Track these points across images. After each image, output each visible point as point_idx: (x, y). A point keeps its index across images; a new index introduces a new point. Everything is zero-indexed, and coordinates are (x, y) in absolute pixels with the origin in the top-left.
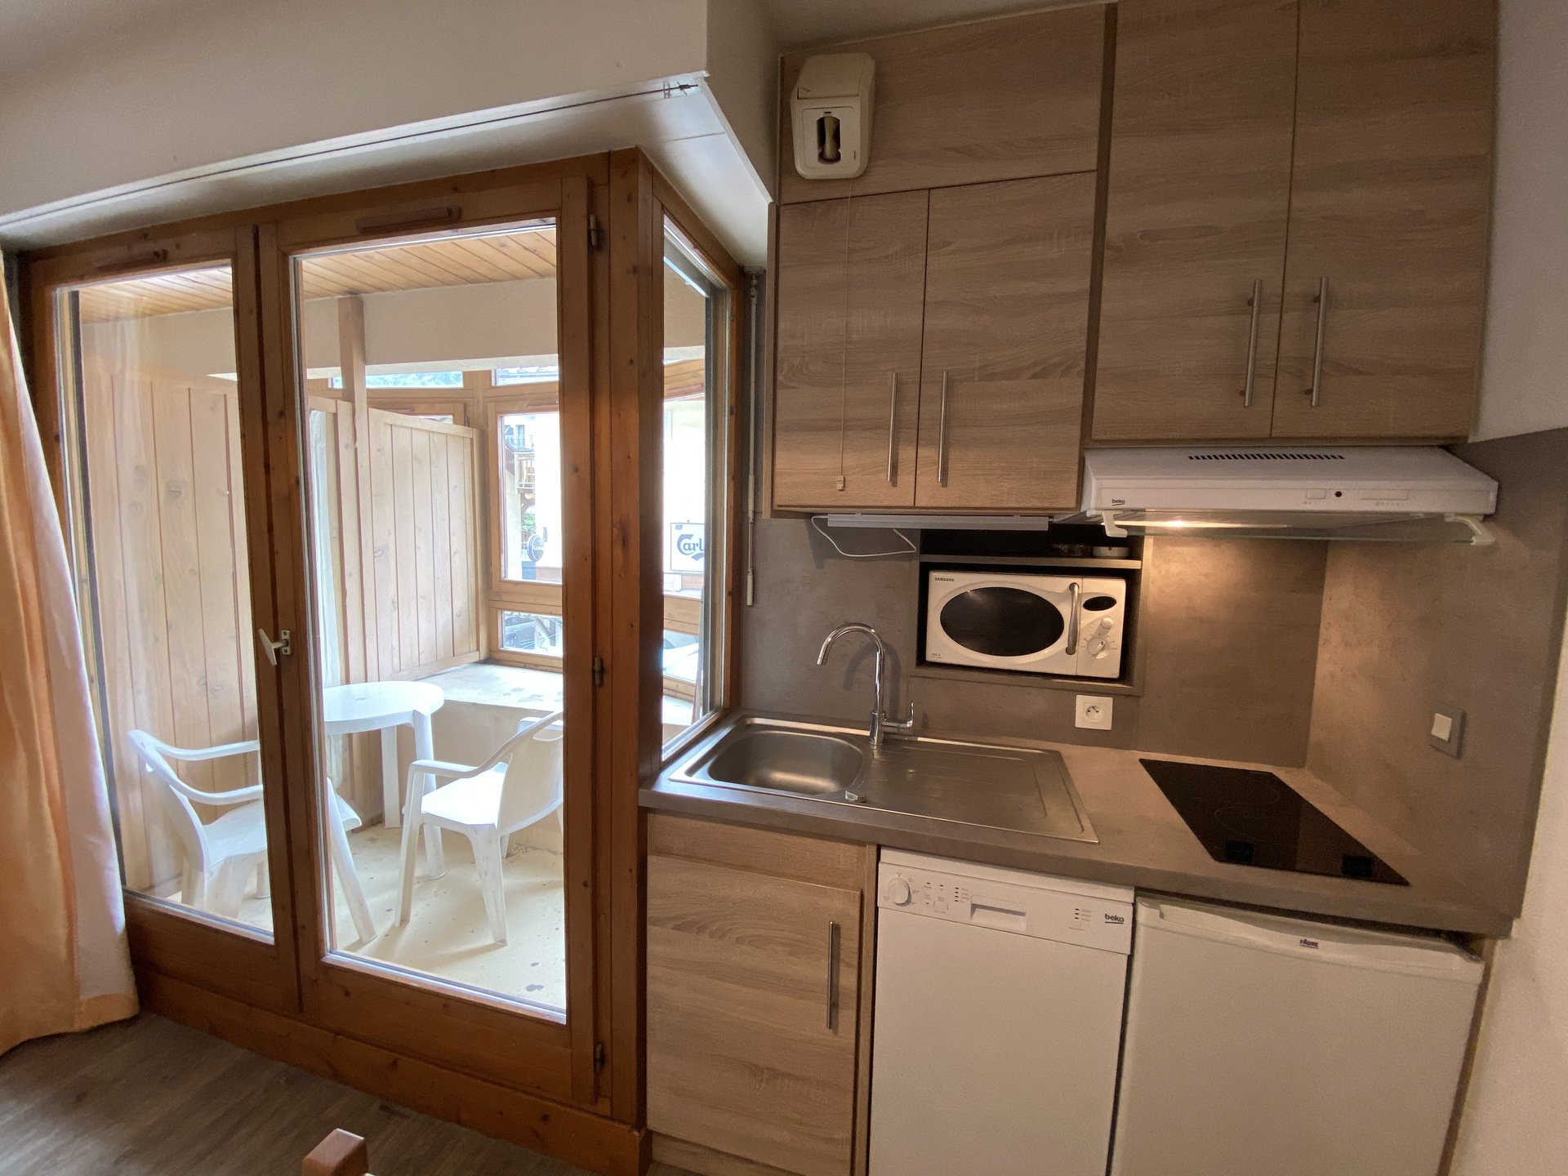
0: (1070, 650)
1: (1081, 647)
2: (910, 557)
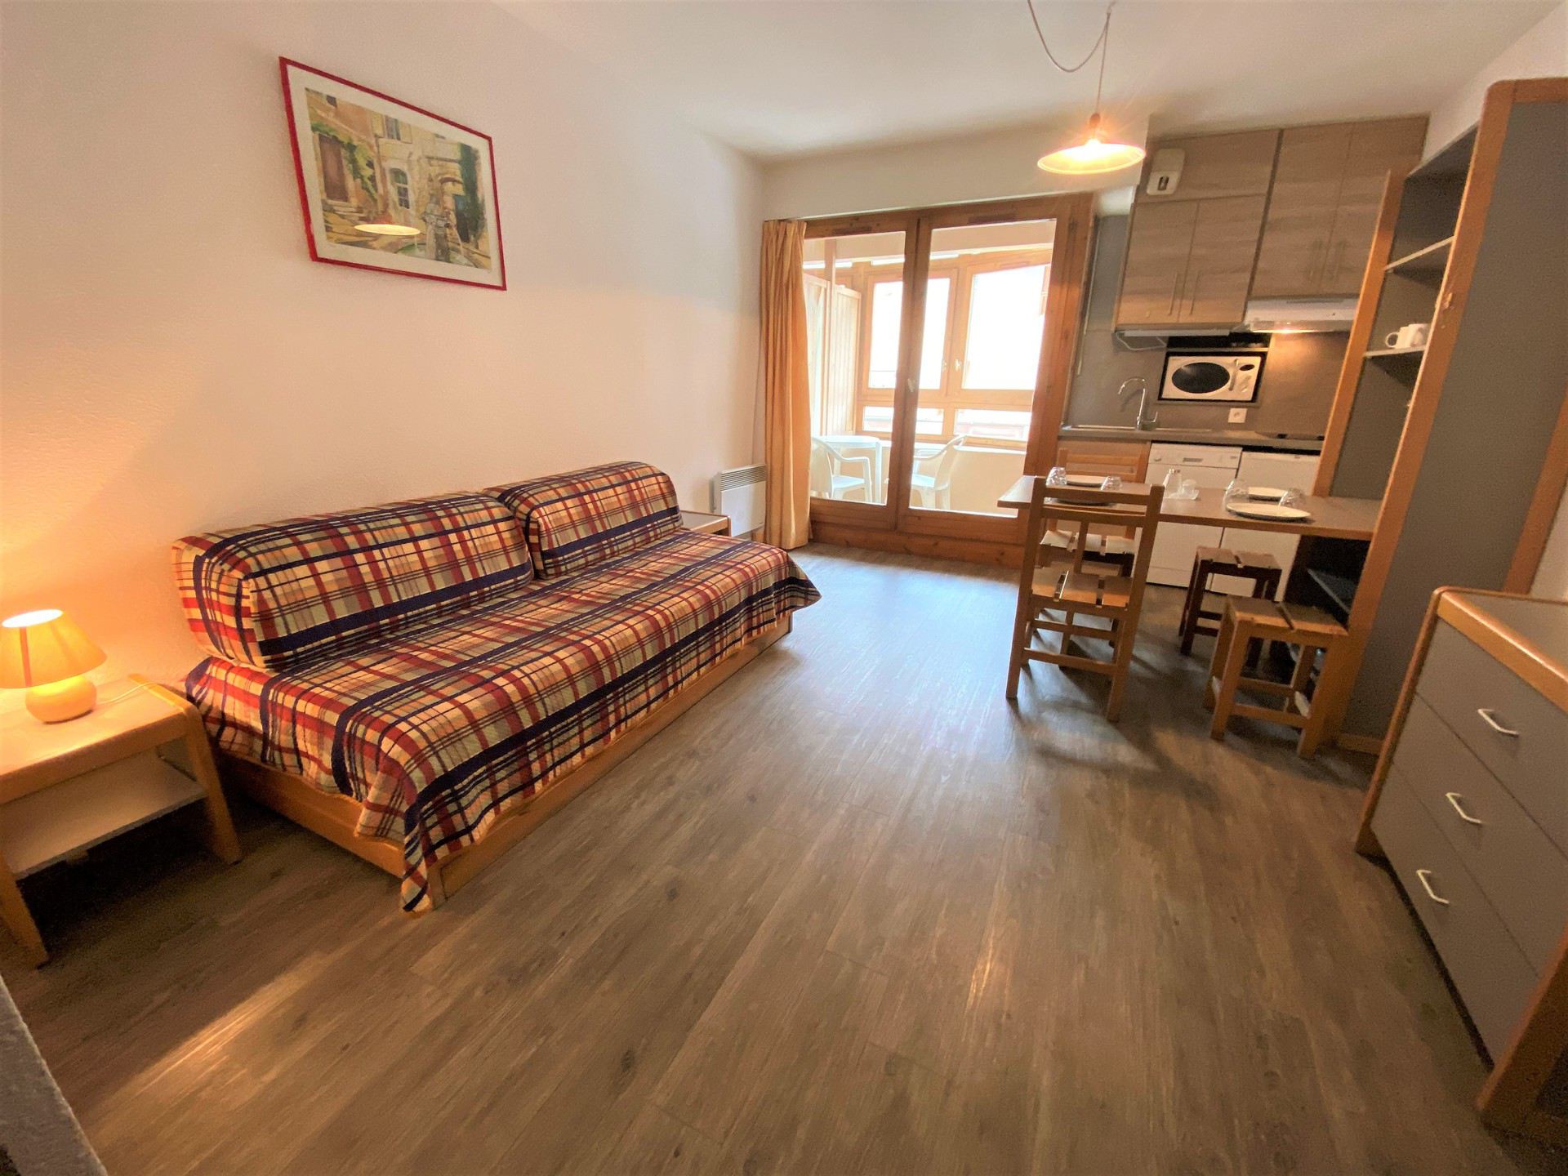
0: (1231, 389)
1: (1235, 387)
2: (1161, 350)
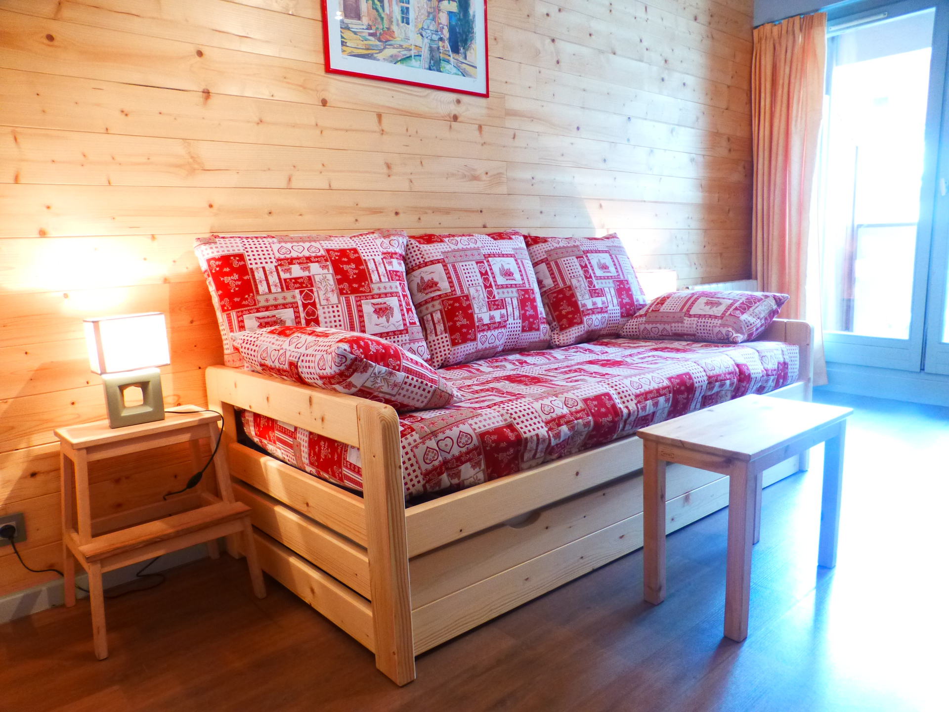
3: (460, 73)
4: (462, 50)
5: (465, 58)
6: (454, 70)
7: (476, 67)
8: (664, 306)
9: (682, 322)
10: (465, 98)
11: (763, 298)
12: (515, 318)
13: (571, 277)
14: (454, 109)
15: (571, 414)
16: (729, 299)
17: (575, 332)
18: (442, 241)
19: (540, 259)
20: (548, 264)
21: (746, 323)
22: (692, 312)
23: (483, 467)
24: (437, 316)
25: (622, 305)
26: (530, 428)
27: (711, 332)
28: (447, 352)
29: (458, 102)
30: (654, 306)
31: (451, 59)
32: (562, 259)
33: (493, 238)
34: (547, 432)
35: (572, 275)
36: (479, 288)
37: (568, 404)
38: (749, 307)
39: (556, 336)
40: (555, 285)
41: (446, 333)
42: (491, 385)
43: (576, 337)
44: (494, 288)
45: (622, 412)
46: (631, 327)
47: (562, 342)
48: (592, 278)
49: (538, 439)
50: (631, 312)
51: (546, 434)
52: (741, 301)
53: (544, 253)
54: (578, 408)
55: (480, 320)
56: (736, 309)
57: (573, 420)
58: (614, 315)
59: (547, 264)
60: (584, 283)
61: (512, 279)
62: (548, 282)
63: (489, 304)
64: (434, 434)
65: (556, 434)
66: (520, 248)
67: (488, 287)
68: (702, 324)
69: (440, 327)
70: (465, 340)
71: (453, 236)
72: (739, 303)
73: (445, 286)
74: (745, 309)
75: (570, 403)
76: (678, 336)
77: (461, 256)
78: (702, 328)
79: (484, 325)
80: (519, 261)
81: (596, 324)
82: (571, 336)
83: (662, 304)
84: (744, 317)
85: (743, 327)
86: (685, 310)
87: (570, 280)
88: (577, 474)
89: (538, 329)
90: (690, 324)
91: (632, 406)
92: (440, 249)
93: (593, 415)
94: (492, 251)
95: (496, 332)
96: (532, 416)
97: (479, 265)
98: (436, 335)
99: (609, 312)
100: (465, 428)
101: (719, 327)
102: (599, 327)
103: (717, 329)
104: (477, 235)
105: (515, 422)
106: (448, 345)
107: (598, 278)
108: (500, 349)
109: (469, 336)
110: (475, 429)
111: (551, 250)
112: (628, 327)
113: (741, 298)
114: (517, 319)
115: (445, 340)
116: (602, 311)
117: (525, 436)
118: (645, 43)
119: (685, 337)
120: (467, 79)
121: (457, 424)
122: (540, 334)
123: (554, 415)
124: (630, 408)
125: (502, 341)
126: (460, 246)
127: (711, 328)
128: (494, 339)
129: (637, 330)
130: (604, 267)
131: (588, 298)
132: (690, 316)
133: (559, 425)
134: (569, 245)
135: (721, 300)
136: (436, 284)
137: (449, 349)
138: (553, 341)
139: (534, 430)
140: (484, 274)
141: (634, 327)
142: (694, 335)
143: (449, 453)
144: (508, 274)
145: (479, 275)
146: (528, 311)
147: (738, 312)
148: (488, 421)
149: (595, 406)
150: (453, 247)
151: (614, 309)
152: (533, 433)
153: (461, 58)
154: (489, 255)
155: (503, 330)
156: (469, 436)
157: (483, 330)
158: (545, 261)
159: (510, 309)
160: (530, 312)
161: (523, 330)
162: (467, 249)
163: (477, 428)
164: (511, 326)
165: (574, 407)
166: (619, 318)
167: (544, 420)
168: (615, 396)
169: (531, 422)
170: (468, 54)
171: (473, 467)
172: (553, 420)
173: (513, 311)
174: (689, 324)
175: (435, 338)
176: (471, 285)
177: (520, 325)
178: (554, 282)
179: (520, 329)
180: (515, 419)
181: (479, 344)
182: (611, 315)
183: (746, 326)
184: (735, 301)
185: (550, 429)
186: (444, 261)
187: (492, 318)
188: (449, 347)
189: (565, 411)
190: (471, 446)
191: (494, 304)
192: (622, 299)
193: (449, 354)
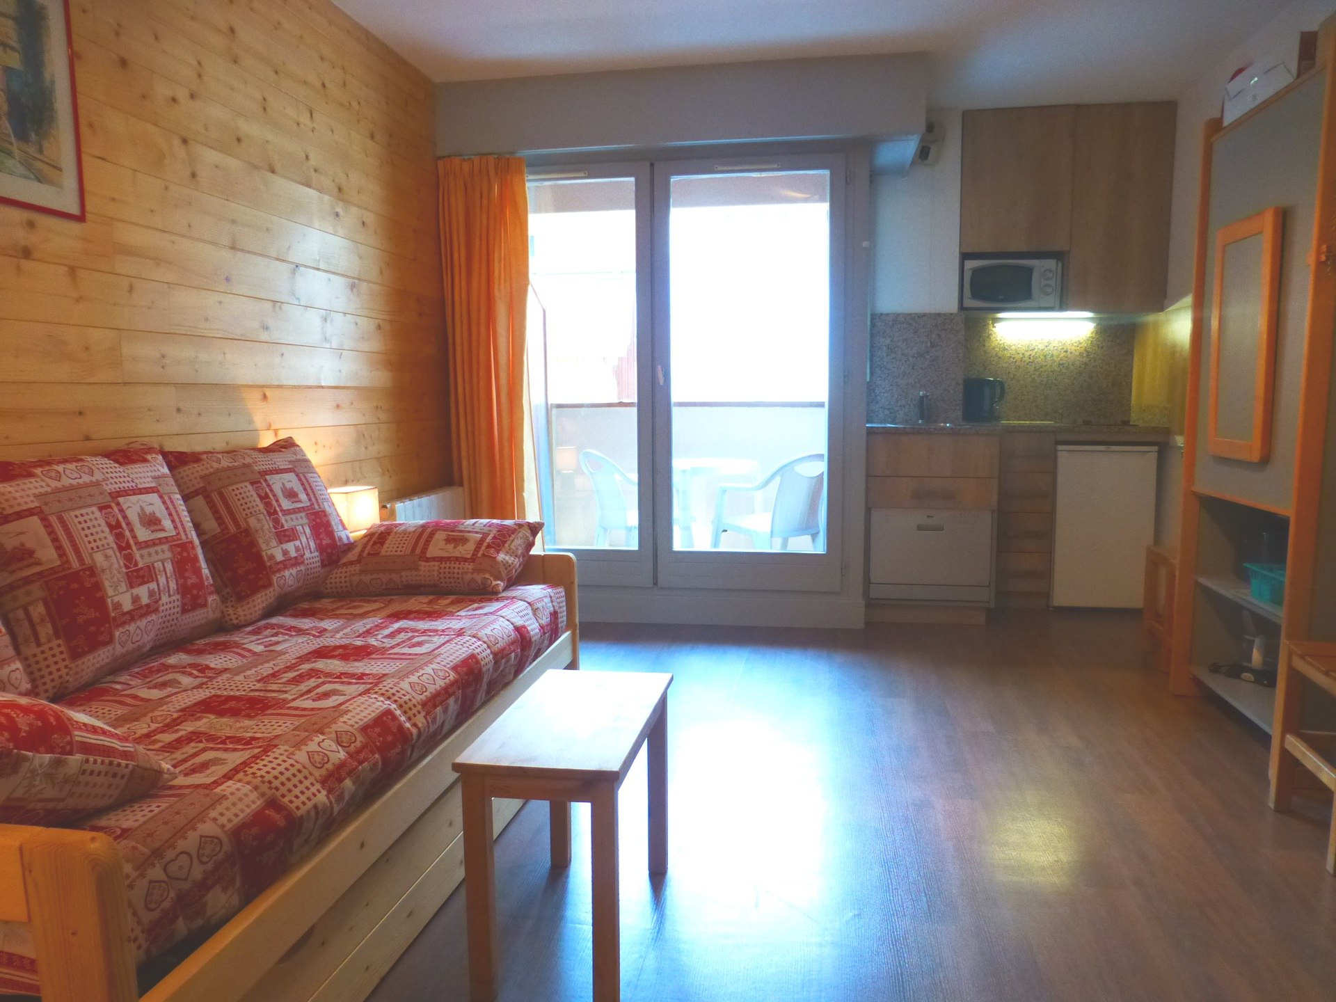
3: (32, 176)
4: (33, 136)
5: (41, 151)
6: (21, 170)
7: (60, 169)
8: (386, 546)
9: (416, 569)
10: (43, 220)
11: (517, 527)
12: (171, 593)
13: (246, 515)
14: (21, 236)
15: (351, 755)
16: (477, 533)
17: (261, 600)
18: (31, 475)
19: (192, 489)
20: (208, 498)
21: (504, 565)
22: (428, 555)
23: (238, 884)
24: (38, 610)
25: (320, 548)
26: (303, 798)
27: (460, 580)
28: (64, 671)
29: (31, 225)
30: (369, 547)
31: (16, 152)
32: (230, 488)
33: (116, 461)
34: (327, 796)
35: (248, 512)
36: (110, 552)
37: (342, 742)
38: (504, 542)
39: (231, 611)
40: (222, 530)
41: (58, 638)
42: (188, 727)
43: (264, 607)
44: (134, 548)
45: (411, 734)
46: (338, 580)
47: (242, 618)
48: (277, 514)
49: (317, 813)
50: (334, 558)
51: (327, 801)
52: (492, 535)
53: (199, 480)
54: (358, 744)
55: (118, 606)
56: (489, 546)
57: (357, 767)
58: (313, 566)
59: (205, 497)
60: (267, 524)
61: (160, 530)
62: (211, 525)
63: (129, 577)
64: (157, 853)
65: (338, 796)
66: (164, 476)
67: (123, 547)
68: (447, 570)
69: (45, 630)
70: (94, 645)
71: (49, 463)
72: (490, 537)
73: (48, 555)
74: (499, 546)
75: (345, 739)
76: (412, 590)
77: (71, 500)
78: (447, 575)
79: (124, 614)
80: (166, 498)
81: (290, 582)
82: (257, 608)
83: (382, 544)
84: (501, 557)
85: (501, 570)
86: (418, 551)
87: (245, 519)
88: (362, 845)
89: (205, 605)
90: (429, 571)
91: (420, 720)
92: (30, 489)
93: (380, 750)
94: (121, 486)
95: (142, 623)
96: (300, 777)
97: (104, 511)
98: (39, 644)
99: (306, 562)
100: (207, 828)
101: (472, 574)
102: (293, 587)
103: (469, 576)
104: (89, 459)
105: (278, 794)
106: (64, 660)
107: (287, 512)
108: (148, 648)
109: (101, 638)
110: (223, 826)
111: (211, 474)
112: (333, 580)
113: (490, 531)
114: (174, 595)
115: (56, 651)
116: (298, 561)
117: (299, 813)
118: (313, 161)
119: (423, 589)
120: (43, 188)
121: (191, 824)
122: (207, 612)
123: (329, 766)
124: (420, 725)
125: (152, 635)
126: (66, 481)
127: (460, 576)
128: (141, 633)
129: (348, 584)
130: (291, 495)
131: (275, 544)
132: (428, 560)
133: (341, 780)
134: (236, 464)
135: (467, 535)
136: (31, 553)
137: (66, 667)
138: (227, 618)
139: (309, 799)
140: (114, 527)
141: (343, 580)
142: (435, 586)
143: (186, 879)
144: (151, 521)
145: (107, 530)
146: (188, 578)
147: (492, 551)
148: (240, 806)
149: (379, 735)
150: (54, 484)
151: (312, 556)
152: (310, 805)
153: (32, 150)
154: (118, 492)
155: (154, 617)
156: (215, 840)
157: (124, 623)
158: (204, 492)
159: (162, 580)
160: (193, 580)
161: (184, 611)
162: (79, 487)
163: (225, 822)
164: (165, 607)
165: (353, 745)
166: (320, 569)
167: (319, 778)
168: (398, 712)
169: (301, 787)
170: (46, 145)
171: (225, 890)
172: (330, 774)
173: (168, 582)
174: (426, 571)
175: (37, 651)
176: (96, 549)
177: (179, 603)
178: (219, 525)
179: (179, 609)
180: (277, 789)
181: (118, 646)
182: (309, 567)
183: (504, 568)
184: (485, 535)
185: (330, 791)
186: (42, 512)
187: (136, 599)
188: (67, 663)
189: (342, 755)
190: (221, 856)
191: (138, 576)
192: (321, 540)
193: (67, 674)
